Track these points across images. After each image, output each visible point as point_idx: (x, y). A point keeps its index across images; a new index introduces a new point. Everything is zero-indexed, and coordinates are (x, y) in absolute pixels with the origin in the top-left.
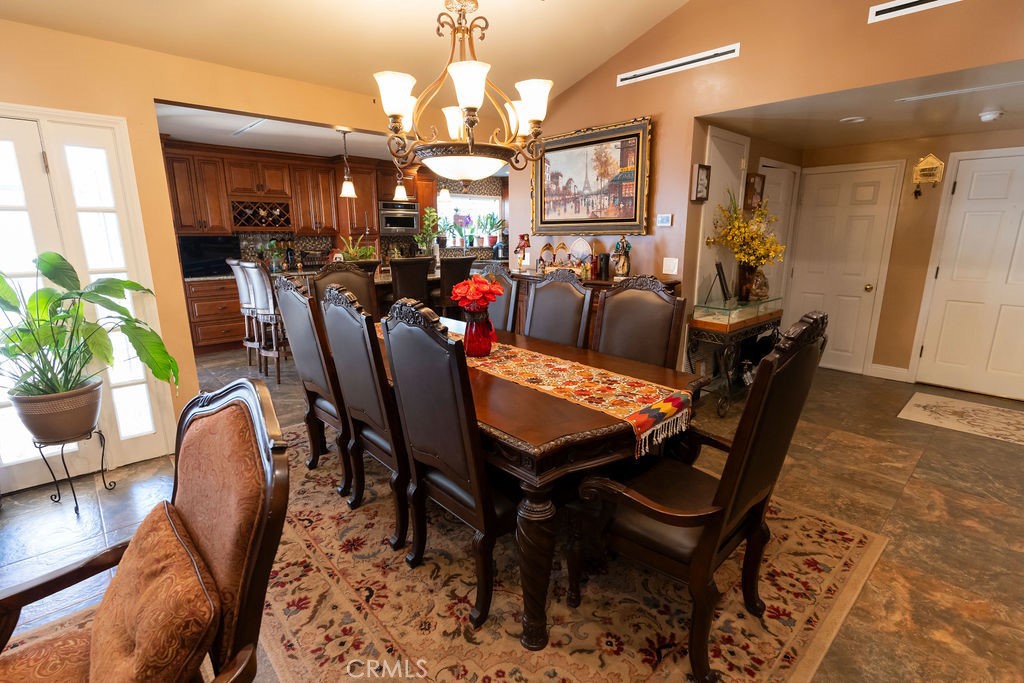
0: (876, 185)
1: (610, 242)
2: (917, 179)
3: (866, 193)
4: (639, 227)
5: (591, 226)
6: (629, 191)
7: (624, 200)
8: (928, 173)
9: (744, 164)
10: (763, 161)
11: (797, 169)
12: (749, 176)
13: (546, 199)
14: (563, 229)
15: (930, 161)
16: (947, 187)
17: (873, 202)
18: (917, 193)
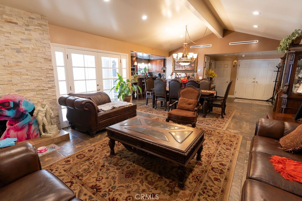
0: (228, 65)
1: (188, 74)
2: (234, 64)
3: (226, 66)
4: (195, 71)
5: (185, 71)
6: (193, 65)
7: (192, 67)
8: (235, 63)
9: (209, 61)
10: (211, 60)
11: (215, 61)
12: (210, 63)
13: (175, 66)
14: (180, 72)
15: (235, 61)
16: (238, 65)
17: (227, 67)
18: (234, 66)
